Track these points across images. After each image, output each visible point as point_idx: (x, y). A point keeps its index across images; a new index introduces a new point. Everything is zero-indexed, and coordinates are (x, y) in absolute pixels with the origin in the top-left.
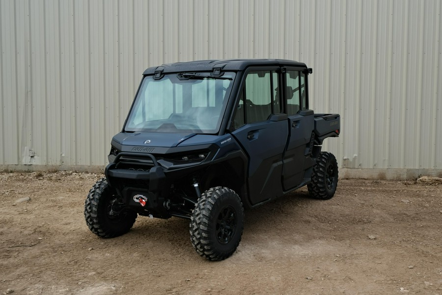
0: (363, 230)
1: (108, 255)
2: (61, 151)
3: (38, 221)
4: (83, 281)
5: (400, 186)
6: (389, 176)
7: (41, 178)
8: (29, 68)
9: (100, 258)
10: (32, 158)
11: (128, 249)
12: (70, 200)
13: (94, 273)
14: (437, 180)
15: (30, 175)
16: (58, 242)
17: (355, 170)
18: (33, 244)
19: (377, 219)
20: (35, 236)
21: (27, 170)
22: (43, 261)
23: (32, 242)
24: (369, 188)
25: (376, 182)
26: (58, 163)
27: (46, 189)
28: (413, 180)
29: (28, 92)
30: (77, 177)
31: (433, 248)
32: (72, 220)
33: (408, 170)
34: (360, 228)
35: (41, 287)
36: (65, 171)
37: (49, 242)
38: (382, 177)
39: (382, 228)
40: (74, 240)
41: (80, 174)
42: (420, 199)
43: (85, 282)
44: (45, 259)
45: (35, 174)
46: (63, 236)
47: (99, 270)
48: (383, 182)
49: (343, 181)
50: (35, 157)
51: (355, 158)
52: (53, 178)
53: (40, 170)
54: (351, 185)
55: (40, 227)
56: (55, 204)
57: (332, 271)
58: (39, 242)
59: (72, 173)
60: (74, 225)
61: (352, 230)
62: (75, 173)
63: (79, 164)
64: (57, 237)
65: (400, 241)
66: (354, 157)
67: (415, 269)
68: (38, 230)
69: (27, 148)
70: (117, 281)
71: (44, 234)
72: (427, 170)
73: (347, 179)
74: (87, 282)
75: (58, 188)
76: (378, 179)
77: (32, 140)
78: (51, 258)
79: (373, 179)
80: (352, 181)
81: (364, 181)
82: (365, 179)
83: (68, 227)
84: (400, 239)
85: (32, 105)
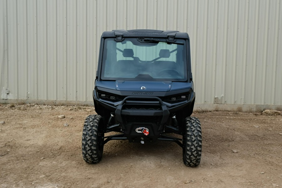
0: (229, 146)
1: (54, 162)
2: (27, 90)
3: (8, 138)
4: (36, 182)
5: (251, 116)
6: (244, 109)
7: (14, 108)
8: (6, 34)
9: (48, 165)
10: (8, 95)
11: (68, 159)
12: (32, 124)
13: (44, 176)
14: (276, 112)
15: (6, 106)
16: (21, 153)
17: (222, 105)
18: (3, 154)
19: (238, 139)
20: (5, 148)
21: (4, 102)
22: (9, 167)
23: (3, 153)
24: (232, 117)
25: (236, 113)
26: (25, 98)
27: (16, 115)
28: (260, 112)
29: (5, 51)
30: (38, 108)
31: (276, 159)
32: (31, 138)
33: (257, 106)
34: (226, 144)
35: (5, 186)
36: (30, 103)
37: (14, 153)
38: (240, 110)
39: (242, 145)
40: (32, 152)
41: (40, 105)
42: (266, 125)
43: (37, 183)
44: (10, 165)
45: (9, 105)
46: (25, 149)
47: (47, 174)
48: (241, 113)
49: (214, 112)
50: (10, 94)
51: (222, 98)
52: (21, 108)
53: (13, 102)
54: (220, 115)
55: (10, 142)
56: (21, 126)
57: (209, 176)
58: (8, 153)
59: (34, 105)
60: (33, 141)
61: (221, 146)
62: (36, 105)
63: (39, 99)
64: (20, 149)
65: (254, 154)
66: (221, 96)
67: (265, 174)
68: (8, 144)
69: (4, 88)
70: (59, 182)
71: (12, 147)
72: (269, 105)
73: (217, 111)
74: (38, 182)
75: (24, 115)
76: (237, 111)
77: (8, 83)
78: (15, 165)
79: (234, 111)
80: (220, 112)
81: (228, 112)
82: (229, 111)
83: (29, 142)
84: (254, 153)
85: (8, 59)
